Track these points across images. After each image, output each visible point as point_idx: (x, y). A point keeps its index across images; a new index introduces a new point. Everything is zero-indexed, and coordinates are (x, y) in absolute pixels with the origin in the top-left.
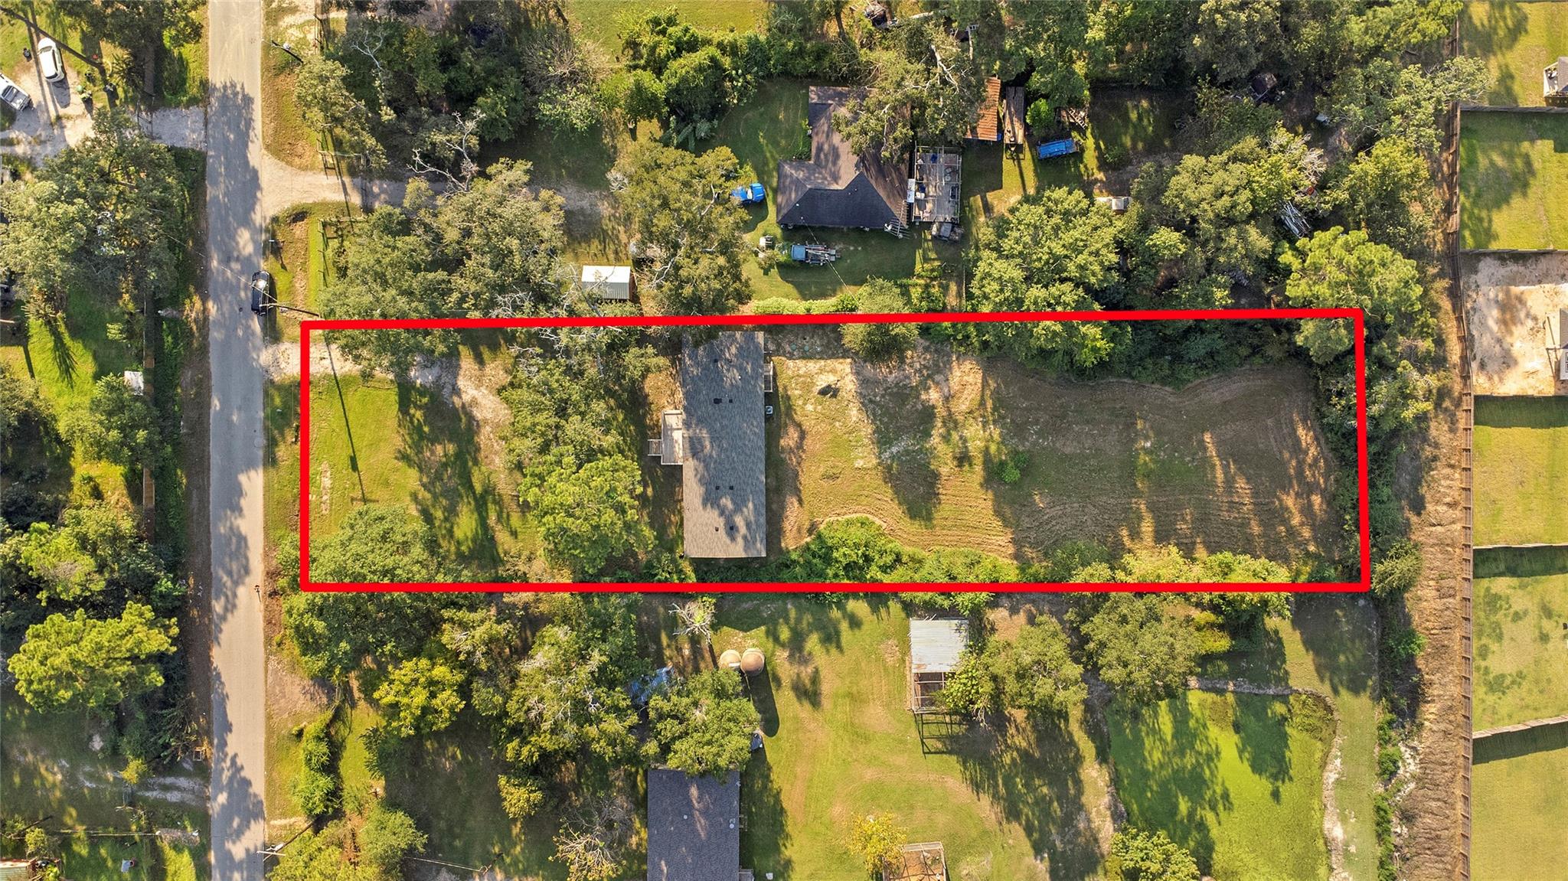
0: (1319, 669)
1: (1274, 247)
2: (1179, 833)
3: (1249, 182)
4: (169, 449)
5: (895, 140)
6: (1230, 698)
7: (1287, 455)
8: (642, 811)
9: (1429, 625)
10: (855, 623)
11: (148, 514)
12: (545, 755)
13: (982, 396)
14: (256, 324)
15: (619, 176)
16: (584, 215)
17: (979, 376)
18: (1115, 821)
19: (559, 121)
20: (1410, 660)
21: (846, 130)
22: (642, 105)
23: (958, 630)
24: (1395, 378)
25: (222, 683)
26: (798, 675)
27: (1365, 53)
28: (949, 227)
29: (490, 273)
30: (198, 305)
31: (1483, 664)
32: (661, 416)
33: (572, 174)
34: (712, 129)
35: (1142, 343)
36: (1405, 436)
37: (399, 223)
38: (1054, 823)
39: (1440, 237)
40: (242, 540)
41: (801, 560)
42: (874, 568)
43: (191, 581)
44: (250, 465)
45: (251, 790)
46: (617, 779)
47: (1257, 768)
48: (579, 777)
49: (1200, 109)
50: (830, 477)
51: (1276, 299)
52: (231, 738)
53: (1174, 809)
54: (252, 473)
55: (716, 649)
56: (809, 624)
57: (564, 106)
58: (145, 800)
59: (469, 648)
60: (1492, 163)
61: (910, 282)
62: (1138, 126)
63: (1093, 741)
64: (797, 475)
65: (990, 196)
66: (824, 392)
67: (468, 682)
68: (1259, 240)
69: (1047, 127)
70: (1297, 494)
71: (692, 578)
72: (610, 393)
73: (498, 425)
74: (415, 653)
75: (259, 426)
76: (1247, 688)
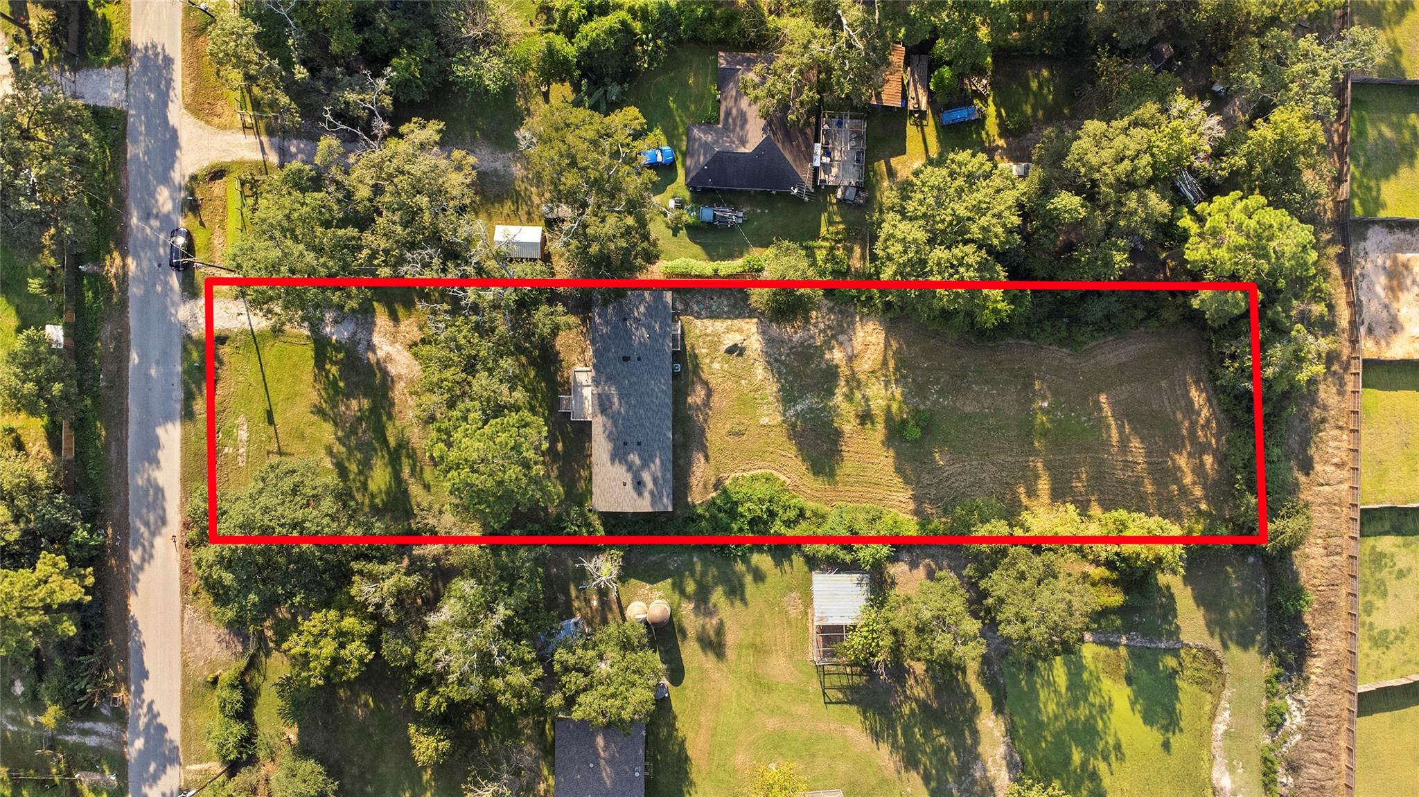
0: (1209, 624)
1: (1173, 211)
2: (1072, 782)
3: (1150, 148)
4: (88, 402)
5: (802, 103)
6: (1123, 651)
7: (1179, 416)
8: (550, 758)
9: (1316, 582)
10: (759, 576)
11: (67, 465)
12: (452, 704)
13: (885, 356)
14: (174, 281)
15: (528, 135)
16: (497, 176)
17: (882, 336)
18: (1010, 770)
19: (473, 83)
20: (1298, 616)
21: (753, 93)
22: (554, 68)
23: (859, 584)
24: (1289, 341)
25: (139, 631)
26: (703, 627)
27: (1260, 24)
28: (854, 190)
29: (399, 229)
30: (118, 261)
31: (1368, 620)
32: (571, 373)
33: (486, 136)
34: (623, 93)
35: (1041, 305)
36: (1296, 398)
37: (308, 179)
38: (951, 772)
39: (1330, 205)
40: (159, 491)
41: (707, 514)
42: (778, 522)
43: (110, 531)
44: (167, 418)
45: (167, 736)
46: (525, 727)
47: (1148, 719)
48: (489, 725)
49: (1099, 78)
50: (736, 434)
51: (1171, 263)
52: (147, 685)
53: (1068, 759)
54: (170, 426)
55: (623, 599)
56: (714, 576)
57: (477, 67)
58: (65, 744)
59: (377, 600)
60: (1381, 135)
61: (816, 244)
62: (1038, 95)
63: (990, 693)
64: (704, 432)
65: (894, 161)
66: (730, 351)
67: (378, 632)
68: (1158, 204)
69: (950, 94)
70: (1189, 454)
71: (601, 531)
72: (520, 350)
73: (412, 381)
74: (327, 604)
75: (177, 380)
76: (1139, 641)
